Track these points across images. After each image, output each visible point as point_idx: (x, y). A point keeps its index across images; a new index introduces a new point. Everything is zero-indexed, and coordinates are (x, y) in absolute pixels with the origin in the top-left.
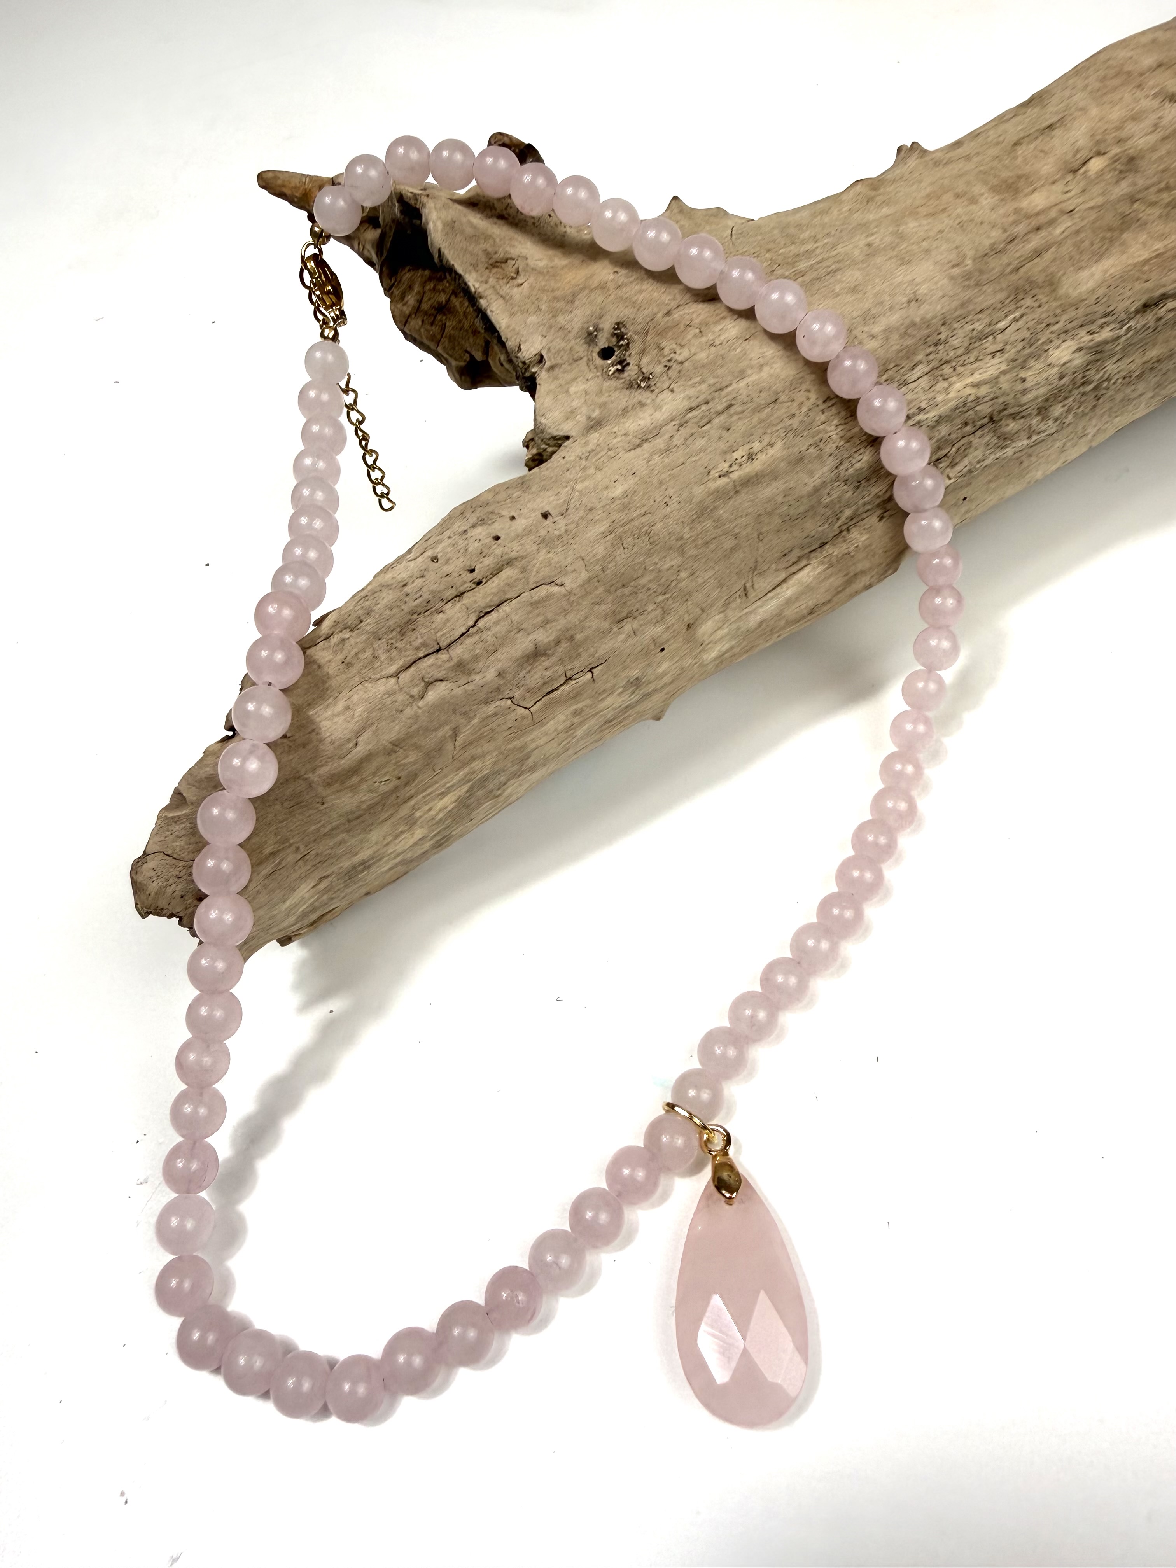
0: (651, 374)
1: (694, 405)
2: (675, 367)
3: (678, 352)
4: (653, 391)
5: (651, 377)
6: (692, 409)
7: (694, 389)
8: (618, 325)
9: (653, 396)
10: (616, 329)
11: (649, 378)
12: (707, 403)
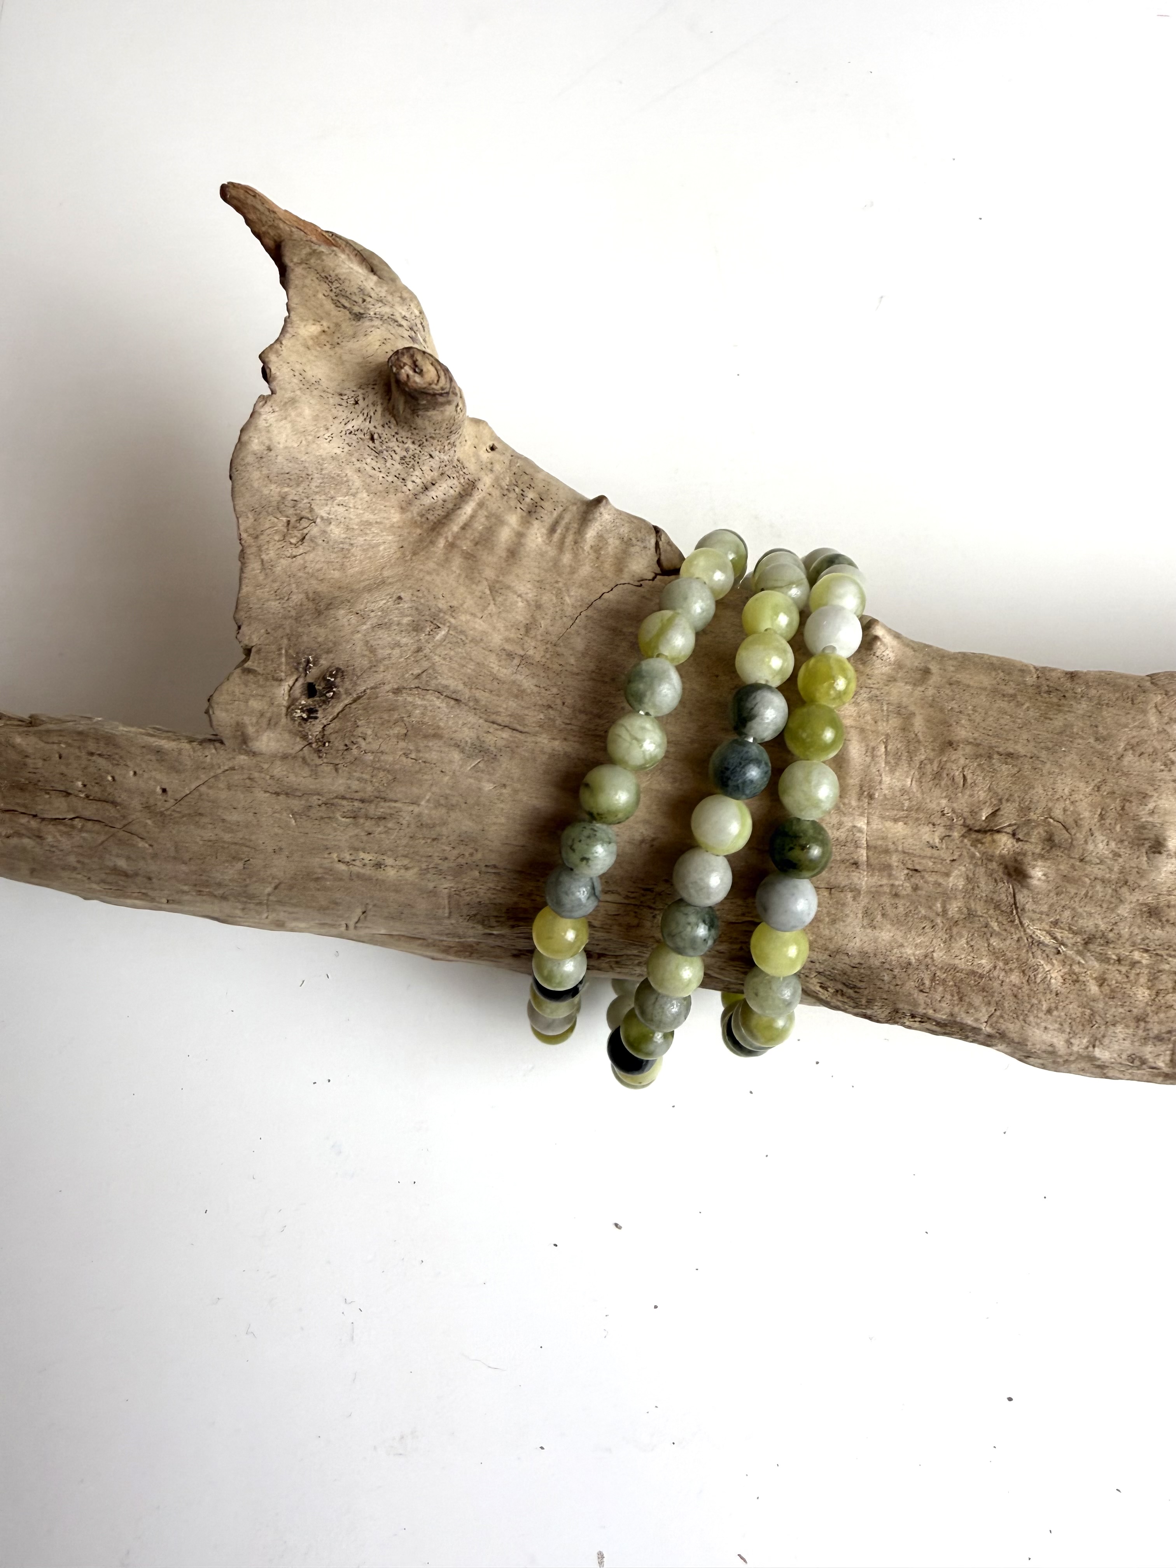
0: (329, 742)
1: (348, 796)
2: (355, 752)
3: (367, 741)
4: (320, 757)
5: (327, 744)
6: (343, 798)
7: (357, 782)
8: (337, 672)
9: (319, 762)
10: (331, 675)
11: (324, 744)
12: (362, 801)
